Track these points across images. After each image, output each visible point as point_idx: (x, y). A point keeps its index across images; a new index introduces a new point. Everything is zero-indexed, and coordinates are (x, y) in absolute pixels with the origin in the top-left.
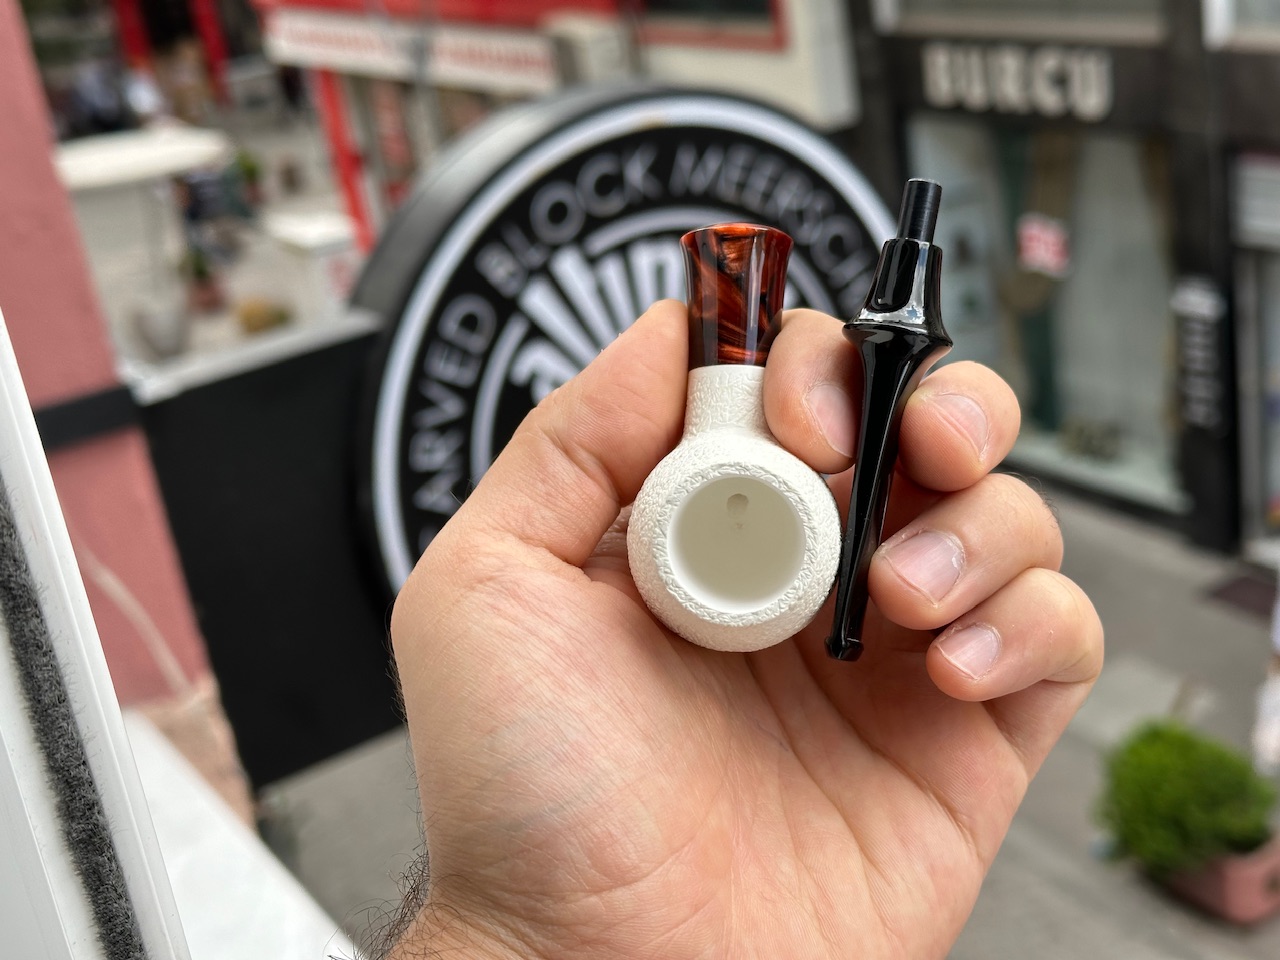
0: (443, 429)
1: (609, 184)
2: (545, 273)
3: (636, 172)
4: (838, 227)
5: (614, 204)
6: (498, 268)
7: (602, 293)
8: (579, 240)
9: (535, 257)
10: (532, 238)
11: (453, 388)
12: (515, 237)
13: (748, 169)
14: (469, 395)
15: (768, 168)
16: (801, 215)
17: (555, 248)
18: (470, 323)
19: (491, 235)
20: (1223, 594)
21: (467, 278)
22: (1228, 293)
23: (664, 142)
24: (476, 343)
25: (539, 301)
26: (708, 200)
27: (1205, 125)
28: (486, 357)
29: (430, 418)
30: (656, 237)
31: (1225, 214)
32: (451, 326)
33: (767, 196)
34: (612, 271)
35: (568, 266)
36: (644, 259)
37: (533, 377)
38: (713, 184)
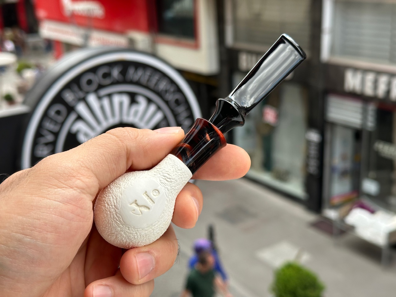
0: (47, 144)
1: (106, 75)
2: (84, 100)
3: (116, 73)
4: (178, 96)
5: (107, 81)
6: (69, 97)
7: (102, 108)
8: (96, 91)
9: (81, 94)
10: (80, 88)
11: (51, 132)
12: (76, 88)
13: (150, 76)
14: (56, 135)
15: (156, 77)
16: (166, 91)
17: (87, 93)
18: (58, 112)
19: (68, 86)
20: (316, 225)
21: (58, 99)
22: (322, 134)
23: (125, 65)
24: (60, 119)
25: (81, 108)
26: (138, 83)
27: (319, 84)
28: (62, 124)
29: (43, 140)
30: (121, 93)
32: (52, 113)
33: (156, 84)
34: (106, 102)
35: (92, 99)
36: (116, 99)
37: (78, 132)
38: (139, 79)
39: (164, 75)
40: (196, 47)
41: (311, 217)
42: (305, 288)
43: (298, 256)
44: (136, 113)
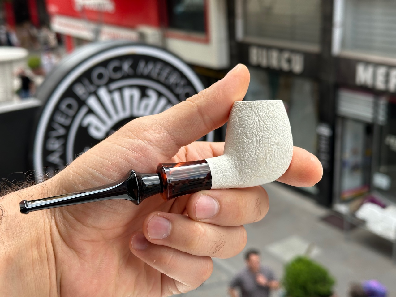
0: (58, 138)
1: (117, 69)
2: (95, 93)
3: (126, 66)
4: (188, 90)
5: (118, 75)
6: (80, 90)
7: (113, 102)
8: (107, 85)
9: (92, 88)
10: (91, 82)
11: (63, 126)
12: (86, 82)
13: (161, 70)
14: (68, 128)
15: (167, 70)
16: (177, 85)
17: (99, 87)
18: (69, 106)
19: (79, 80)
20: (325, 220)
21: (69, 93)
22: (333, 128)
23: (136, 59)
24: (71, 112)
25: (92, 102)
26: (148, 77)
27: (330, 78)
28: (74, 117)
29: (54, 134)
30: (131, 86)
31: (334, 105)
32: (63, 106)
33: (167, 78)
34: (116, 96)
35: (103, 93)
36: (127, 93)
37: (89, 125)
38: (150, 73)
39: (175, 69)
40: (207, 41)
41: (321, 212)
42: (316, 282)
43: (309, 251)
44: (146, 107)
